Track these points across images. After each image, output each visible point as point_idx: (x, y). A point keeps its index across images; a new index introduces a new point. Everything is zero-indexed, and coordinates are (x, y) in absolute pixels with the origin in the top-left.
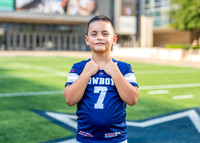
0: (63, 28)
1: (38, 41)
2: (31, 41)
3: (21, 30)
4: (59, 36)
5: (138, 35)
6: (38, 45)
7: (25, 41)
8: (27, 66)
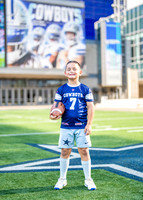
0: (53, 83)
1: (28, 96)
2: (22, 97)
3: (12, 86)
4: (49, 90)
5: (124, 86)
6: (29, 101)
7: (16, 97)
8: (20, 117)
